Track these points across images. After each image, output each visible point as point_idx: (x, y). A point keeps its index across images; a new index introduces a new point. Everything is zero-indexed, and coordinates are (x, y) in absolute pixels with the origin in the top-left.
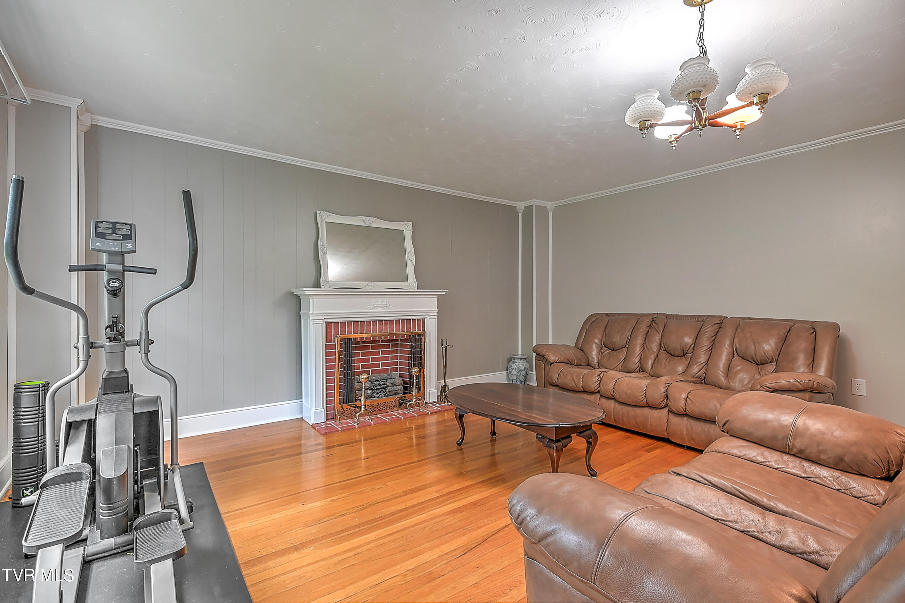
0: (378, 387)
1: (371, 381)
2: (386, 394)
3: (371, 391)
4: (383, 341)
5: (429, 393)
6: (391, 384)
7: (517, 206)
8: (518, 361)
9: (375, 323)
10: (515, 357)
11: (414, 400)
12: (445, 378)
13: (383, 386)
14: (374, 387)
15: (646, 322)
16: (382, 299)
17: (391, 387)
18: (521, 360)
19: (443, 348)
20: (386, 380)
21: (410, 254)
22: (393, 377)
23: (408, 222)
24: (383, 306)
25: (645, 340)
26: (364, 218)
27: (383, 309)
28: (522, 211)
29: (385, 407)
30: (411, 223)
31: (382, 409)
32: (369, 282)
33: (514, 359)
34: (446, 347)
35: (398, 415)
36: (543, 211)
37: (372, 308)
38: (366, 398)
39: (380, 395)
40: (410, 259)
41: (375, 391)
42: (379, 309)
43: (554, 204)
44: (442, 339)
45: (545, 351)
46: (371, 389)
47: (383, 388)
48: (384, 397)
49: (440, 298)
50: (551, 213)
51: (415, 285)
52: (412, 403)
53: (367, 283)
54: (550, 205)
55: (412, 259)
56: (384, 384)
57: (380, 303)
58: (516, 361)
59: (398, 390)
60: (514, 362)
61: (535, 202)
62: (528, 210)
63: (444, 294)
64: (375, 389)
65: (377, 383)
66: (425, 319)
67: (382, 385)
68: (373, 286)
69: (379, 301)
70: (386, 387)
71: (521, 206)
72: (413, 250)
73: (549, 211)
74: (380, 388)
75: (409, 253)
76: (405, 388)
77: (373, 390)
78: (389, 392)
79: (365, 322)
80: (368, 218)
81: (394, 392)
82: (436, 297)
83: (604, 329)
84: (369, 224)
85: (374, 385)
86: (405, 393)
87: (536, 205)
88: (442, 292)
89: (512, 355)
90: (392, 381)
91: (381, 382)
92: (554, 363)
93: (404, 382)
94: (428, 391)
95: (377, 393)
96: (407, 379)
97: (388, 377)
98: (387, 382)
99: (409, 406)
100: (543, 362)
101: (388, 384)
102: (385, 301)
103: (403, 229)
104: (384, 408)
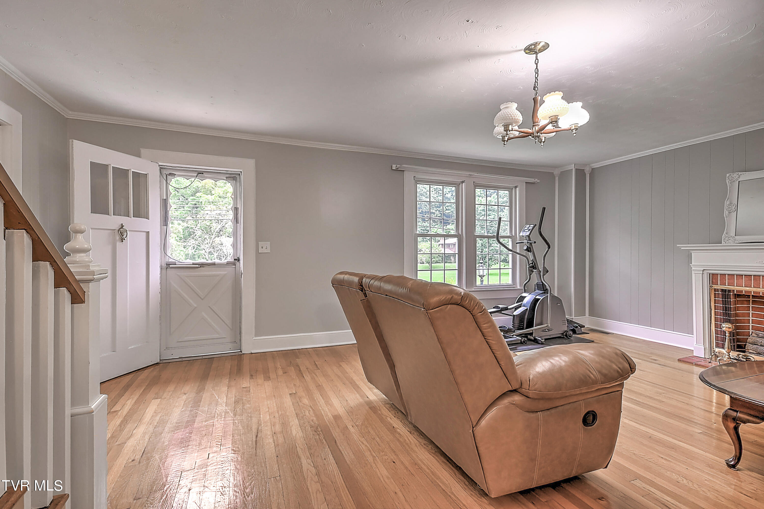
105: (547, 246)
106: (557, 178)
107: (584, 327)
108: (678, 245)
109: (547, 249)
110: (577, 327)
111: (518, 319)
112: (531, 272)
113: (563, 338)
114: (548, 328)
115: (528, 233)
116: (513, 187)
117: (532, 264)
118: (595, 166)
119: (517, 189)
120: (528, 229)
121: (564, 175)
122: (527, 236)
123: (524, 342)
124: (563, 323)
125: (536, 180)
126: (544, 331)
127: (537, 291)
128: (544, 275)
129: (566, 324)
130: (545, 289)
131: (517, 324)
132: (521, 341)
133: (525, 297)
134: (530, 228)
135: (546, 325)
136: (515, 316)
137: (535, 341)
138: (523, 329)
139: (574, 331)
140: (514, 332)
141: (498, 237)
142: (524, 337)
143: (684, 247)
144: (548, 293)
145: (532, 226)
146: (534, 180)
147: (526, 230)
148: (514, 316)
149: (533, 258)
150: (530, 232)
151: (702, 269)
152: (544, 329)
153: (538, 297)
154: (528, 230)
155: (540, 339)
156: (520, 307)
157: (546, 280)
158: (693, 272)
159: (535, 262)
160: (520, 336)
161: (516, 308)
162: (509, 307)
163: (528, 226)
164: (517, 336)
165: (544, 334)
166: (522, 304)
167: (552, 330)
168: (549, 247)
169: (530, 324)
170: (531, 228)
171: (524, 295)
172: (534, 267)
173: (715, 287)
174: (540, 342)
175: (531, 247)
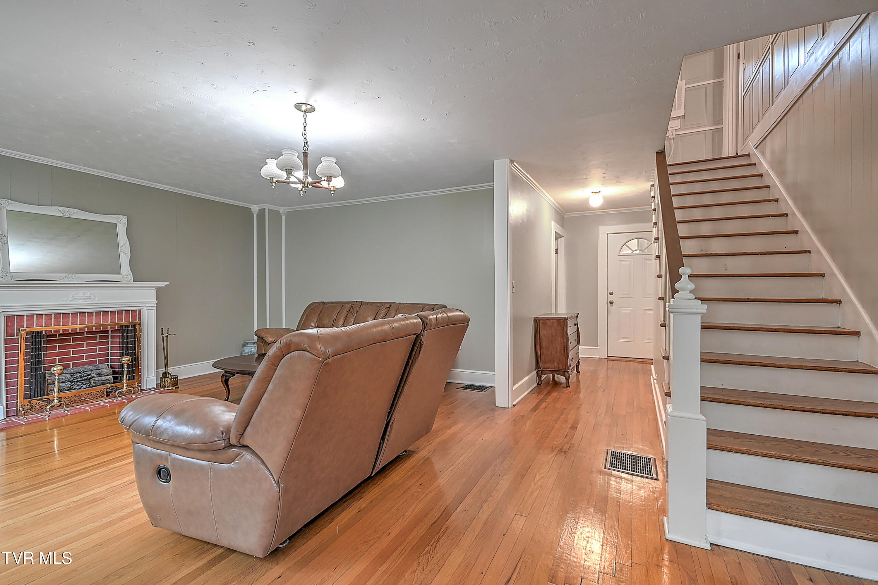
0: (78, 380)
1: (70, 374)
2: (90, 385)
3: (70, 383)
5: (146, 380)
6: (97, 374)
7: (252, 208)
8: (251, 345)
9: (74, 315)
10: (248, 342)
11: (125, 387)
12: (166, 366)
13: (86, 378)
14: (74, 379)
15: (347, 307)
16: (83, 291)
17: (96, 378)
18: (253, 344)
19: (164, 337)
20: (91, 371)
21: (124, 247)
22: (101, 367)
23: (121, 216)
24: (86, 298)
25: (344, 322)
26: (61, 209)
27: (85, 300)
28: (257, 213)
29: (88, 398)
30: (126, 216)
31: (84, 400)
32: (68, 274)
33: (247, 343)
34: (167, 336)
35: (103, 404)
36: (276, 215)
37: (71, 300)
38: (60, 391)
39: (82, 386)
40: (124, 252)
41: (76, 383)
42: (81, 301)
43: (287, 209)
44: (162, 329)
45: (263, 334)
46: (70, 381)
47: (86, 379)
48: (87, 388)
49: (158, 291)
50: (284, 217)
51: (131, 277)
52: (122, 391)
53: (65, 275)
54: (282, 210)
55: (127, 253)
56: (89, 375)
57: (82, 295)
58: (249, 345)
59: (106, 380)
60: (247, 346)
61: (267, 206)
62: (262, 212)
63: (164, 286)
64: (76, 381)
65: (79, 375)
66: (141, 310)
67: (86, 376)
68: (74, 278)
69: (80, 293)
70: (90, 378)
71: (255, 209)
72: (128, 243)
73: (282, 214)
74: (82, 380)
75: (122, 246)
76: (115, 378)
77: (73, 382)
78: (94, 383)
79: (61, 315)
80: (67, 209)
81: (100, 382)
82: (155, 289)
83: (318, 314)
84: (68, 215)
85: (75, 377)
86: (114, 383)
87: (268, 209)
88: (162, 284)
89: (246, 340)
90: (98, 372)
91: (83, 373)
92: (271, 343)
93: (114, 372)
94: (145, 379)
95: (79, 385)
96: (118, 369)
97: (94, 368)
98: (92, 373)
99: (118, 394)
100: (262, 343)
101: (93, 375)
102: (88, 293)
103: (115, 223)
104: (86, 399)
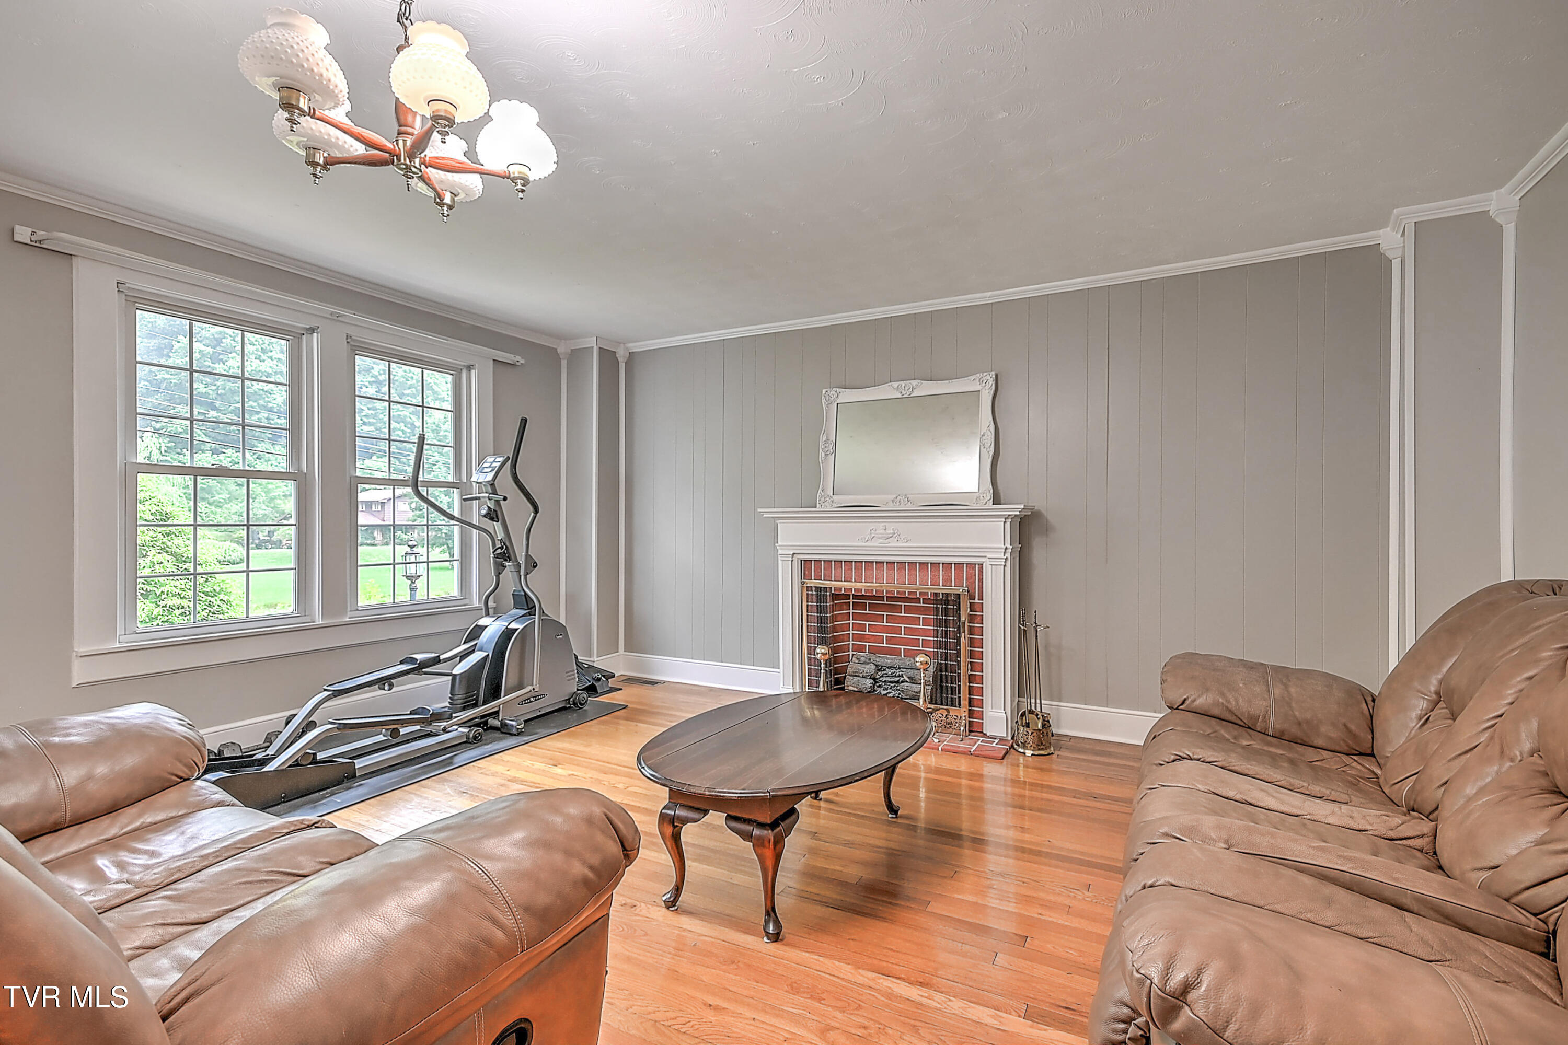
0: (888, 679)
3: (872, 682)
4: (889, 599)
9: (880, 565)
13: (897, 679)
24: (887, 536)
26: (895, 384)
27: (887, 541)
39: (886, 693)
42: (881, 541)
46: (875, 679)
64: (884, 680)
65: (889, 672)
66: (982, 564)
67: (897, 676)
69: (882, 528)
70: (901, 682)
74: (891, 682)
77: (878, 681)
81: (909, 693)
85: (884, 674)
90: (912, 673)
91: (900, 671)
101: (905, 677)
105: (531, 508)
106: (564, 363)
107: (613, 676)
108: (759, 510)
109: (532, 514)
110: (599, 680)
111: (464, 683)
112: (500, 568)
113: (570, 707)
114: (536, 694)
115: (490, 477)
116: (464, 366)
117: (502, 548)
118: (636, 347)
119: (473, 372)
120: (490, 467)
121: (578, 356)
122: (488, 482)
123: (475, 738)
124: (568, 676)
125: (518, 358)
126: (527, 701)
127: (515, 611)
128: (527, 574)
129: (575, 678)
130: (530, 607)
131: (460, 698)
132: (468, 737)
133: (487, 626)
134: (494, 465)
135: (530, 688)
136: (458, 677)
137: (504, 730)
138: (475, 705)
139: (591, 690)
140: (451, 718)
141: (415, 484)
142: (478, 725)
143: (767, 512)
144: (535, 615)
145: (501, 459)
146: (514, 359)
147: (486, 470)
148: (454, 676)
149: (503, 535)
150: (494, 473)
151: (792, 553)
152: (527, 697)
153: (513, 625)
154: (490, 469)
155: (514, 723)
156: (473, 651)
157: (536, 585)
158: (779, 558)
159: (508, 544)
160: (468, 724)
161: (463, 656)
162: (442, 657)
163: (492, 460)
164: (460, 725)
165: (526, 708)
166: (476, 644)
167: (543, 695)
168: (536, 511)
169: (494, 692)
170: (497, 465)
171: (482, 622)
172: (504, 555)
173: (810, 583)
174: (514, 731)
175: (497, 509)
